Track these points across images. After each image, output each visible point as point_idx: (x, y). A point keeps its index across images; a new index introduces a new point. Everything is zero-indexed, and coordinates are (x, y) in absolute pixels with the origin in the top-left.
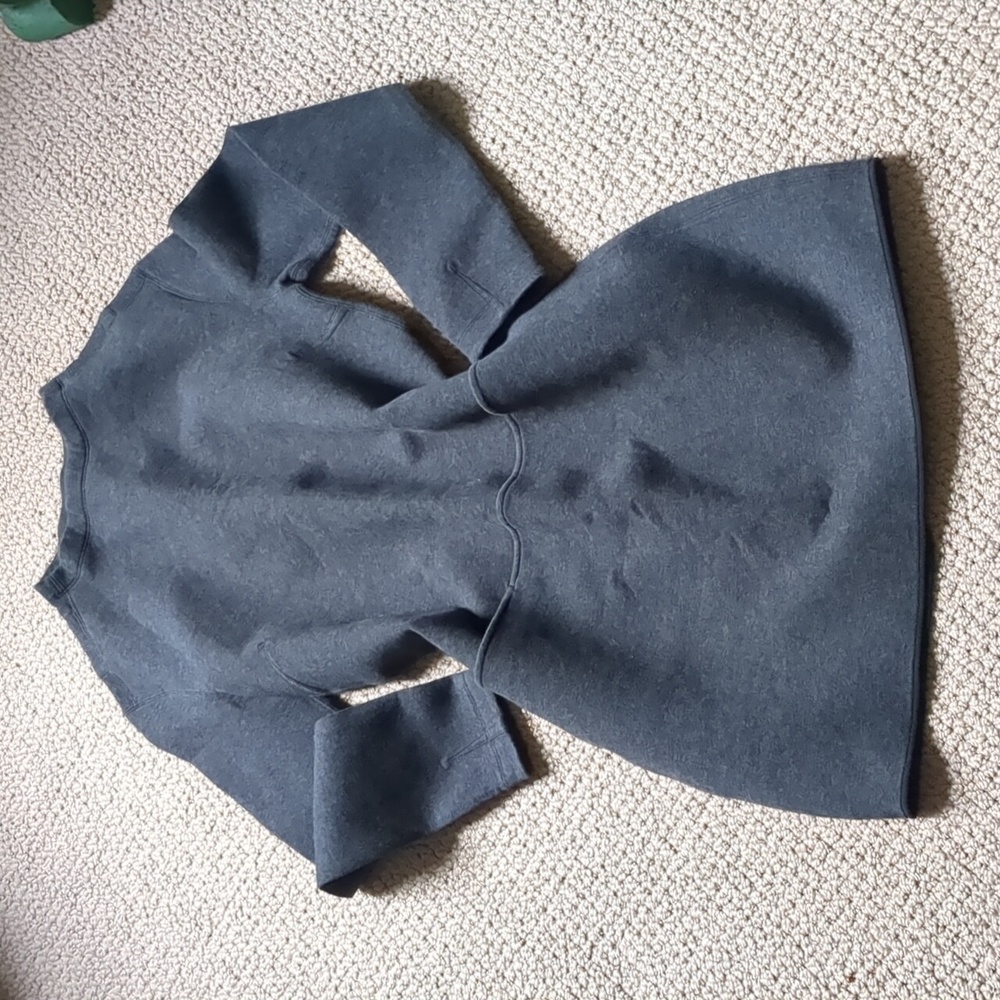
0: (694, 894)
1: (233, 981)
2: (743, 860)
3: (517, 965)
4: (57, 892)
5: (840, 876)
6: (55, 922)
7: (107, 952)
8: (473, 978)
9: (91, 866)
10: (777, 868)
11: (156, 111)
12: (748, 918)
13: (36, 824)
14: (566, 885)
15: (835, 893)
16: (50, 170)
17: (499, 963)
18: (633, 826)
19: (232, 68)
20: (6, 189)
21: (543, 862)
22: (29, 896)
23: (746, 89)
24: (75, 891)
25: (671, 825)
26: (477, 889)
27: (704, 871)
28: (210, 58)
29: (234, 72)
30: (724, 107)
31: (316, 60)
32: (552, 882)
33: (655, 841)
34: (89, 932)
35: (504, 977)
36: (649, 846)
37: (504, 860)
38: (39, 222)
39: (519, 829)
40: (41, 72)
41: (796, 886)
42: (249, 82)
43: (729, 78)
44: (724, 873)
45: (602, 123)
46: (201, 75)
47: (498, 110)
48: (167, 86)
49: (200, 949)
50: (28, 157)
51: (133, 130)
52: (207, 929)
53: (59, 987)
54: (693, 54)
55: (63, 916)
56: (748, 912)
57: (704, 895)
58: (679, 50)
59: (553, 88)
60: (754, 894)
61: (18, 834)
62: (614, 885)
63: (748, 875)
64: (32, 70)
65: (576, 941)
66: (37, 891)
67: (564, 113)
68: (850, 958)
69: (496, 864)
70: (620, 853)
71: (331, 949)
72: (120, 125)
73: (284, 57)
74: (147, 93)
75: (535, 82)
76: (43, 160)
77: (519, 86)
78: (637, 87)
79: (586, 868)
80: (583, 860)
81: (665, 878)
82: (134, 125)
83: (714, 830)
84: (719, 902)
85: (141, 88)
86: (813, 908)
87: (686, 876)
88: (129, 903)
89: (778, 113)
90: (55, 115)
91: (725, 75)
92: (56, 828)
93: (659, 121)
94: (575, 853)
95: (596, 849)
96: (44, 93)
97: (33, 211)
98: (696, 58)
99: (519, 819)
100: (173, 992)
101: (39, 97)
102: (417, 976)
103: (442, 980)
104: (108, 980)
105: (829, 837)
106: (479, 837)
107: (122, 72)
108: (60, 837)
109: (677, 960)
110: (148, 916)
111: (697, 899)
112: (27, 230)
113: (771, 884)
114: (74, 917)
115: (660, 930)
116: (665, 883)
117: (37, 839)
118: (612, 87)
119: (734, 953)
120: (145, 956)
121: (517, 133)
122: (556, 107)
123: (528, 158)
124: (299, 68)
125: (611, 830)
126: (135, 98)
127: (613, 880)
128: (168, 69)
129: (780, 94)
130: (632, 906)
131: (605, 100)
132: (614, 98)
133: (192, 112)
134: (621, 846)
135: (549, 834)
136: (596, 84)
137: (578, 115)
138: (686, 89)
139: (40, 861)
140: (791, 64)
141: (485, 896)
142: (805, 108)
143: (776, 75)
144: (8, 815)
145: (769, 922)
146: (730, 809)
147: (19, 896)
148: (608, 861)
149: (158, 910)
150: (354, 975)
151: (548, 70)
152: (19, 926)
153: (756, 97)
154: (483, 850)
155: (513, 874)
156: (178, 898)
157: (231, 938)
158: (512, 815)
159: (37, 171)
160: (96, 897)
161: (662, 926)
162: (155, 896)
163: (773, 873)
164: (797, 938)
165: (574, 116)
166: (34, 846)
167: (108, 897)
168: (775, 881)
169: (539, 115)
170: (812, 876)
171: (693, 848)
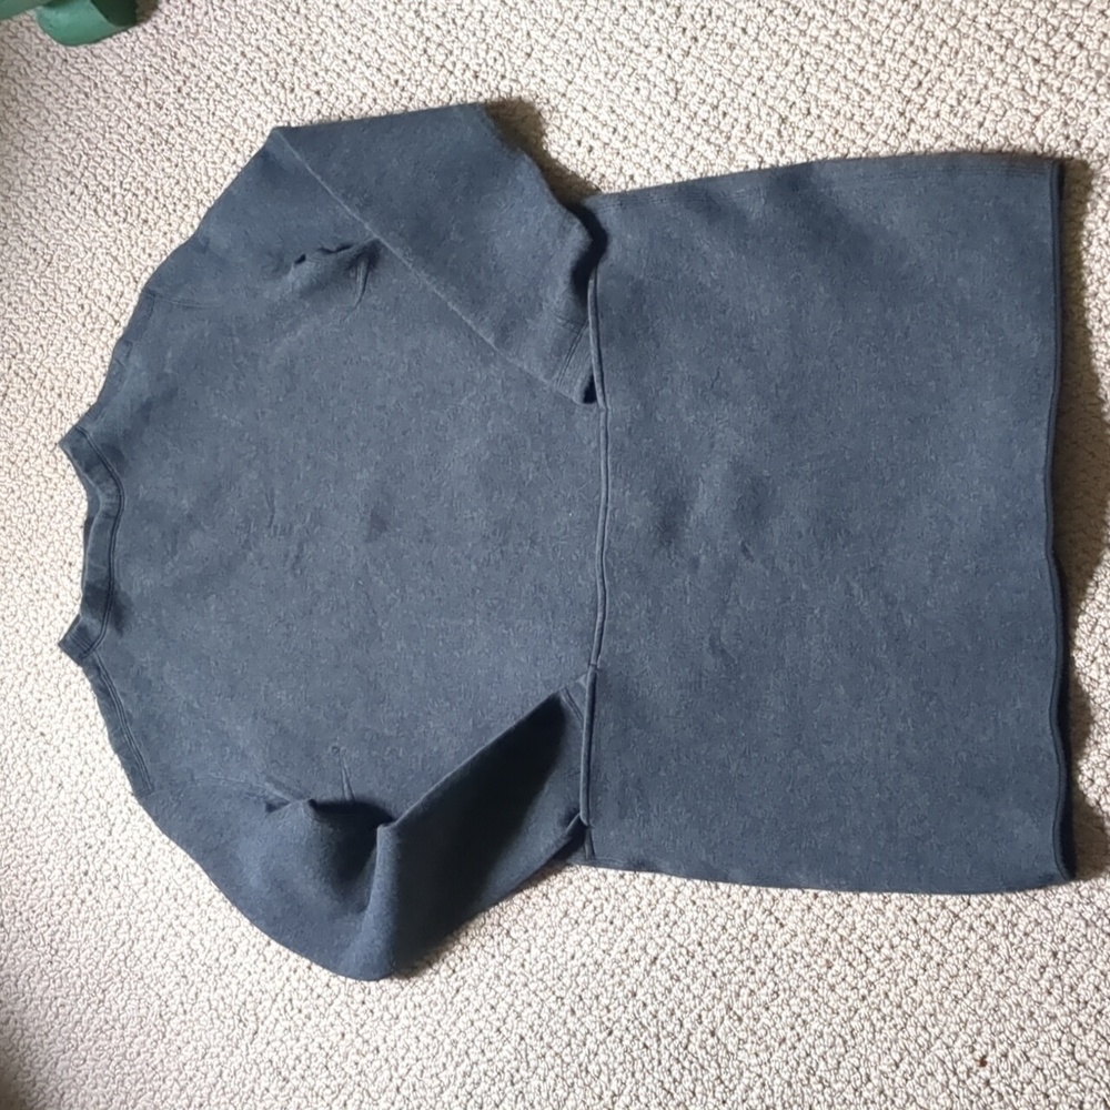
0: (802, 972)
1: (281, 1084)
2: (858, 932)
3: (602, 1058)
4: (82, 988)
5: (967, 949)
6: (80, 1021)
7: (139, 1054)
8: (552, 1074)
9: (122, 957)
10: (896, 941)
11: (204, 119)
12: (864, 998)
13: (61, 912)
14: (659, 966)
15: (961, 967)
16: (87, 187)
17: (582, 1056)
18: (734, 898)
19: (290, 70)
20: (36, 208)
21: (632, 940)
22: (51, 993)
23: (860, 81)
24: (103, 986)
26: (558, 972)
27: (813, 947)
28: (265, 60)
29: (292, 75)
30: (835, 101)
31: (382, 60)
32: (642, 963)
33: (758, 914)
34: (119, 1032)
35: (587, 1072)
36: (751, 920)
37: (588, 940)
38: (74, 243)
39: (605, 904)
40: (77, 79)
41: (918, 960)
42: (308, 86)
43: (842, 70)
44: (837, 948)
45: (700, 121)
46: (255, 79)
47: (585, 109)
48: (218, 92)
49: (243, 1048)
50: (62, 173)
51: (179, 140)
52: (252, 1026)
53: (84, 1095)
54: (801, 44)
55: (89, 1015)
56: (864, 991)
57: (814, 973)
58: (786, 40)
59: (646, 84)
60: (870, 971)
61: (40, 924)
62: (713, 964)
63: (863, 950)
64: (68, 78)
65: (669, 1028)
66: (60, 987)
67: (658, 111)
68: (979, 1039)
69: (579, 944)
70: (719, 929)
71: (392, 1045)
72: (165, 136)
73: (347, 57)
74: (195, 99)
75: (626, 79)
76: (79, 175)
77: (608, 82)
78: (739, 82)
79: (681, 946)
80: (677, 938)
81: (770, 955)
82: (180, 135)
83: (825, 900)
84: (832, 981)
85: (188, 94)
86: (938, 985)
87: (794, 952)
88: (164, 998)
89: (896, 105)
90: (93, 125)
91: (836, 66)
92: (82, 916)
93: (764, 117)
94: (668, 930)
95: (692, 925)
96: (81, 102)
97: (66, 231)
98: (805, 48)
99: (606, 893)
100: (213, 1097)
101: (74, 107)
102: (489, 1073)
103: (517, 1077)
104: (139, 1086)
105: (955, 904)
106: (560, 915)
107: (167, 78)
108: (87, 926)
109: (783, 1047)
110: (185, 1012)
111: (807, 977)
112: (59, 252)
113: (891, 959)
114: (102, 1016)
115: (765, 1014)
116: (770, 961)
117: (61, 928)
118: (711, 82)
119: (848, 1037)
120: (181, 1058)
121: (605, 134)
122: (649, 105)
123: (618, 161)
124: (364, 68)
125: (709, 903)
126: (182, 105)
127: (712, 959)
128: (219, 73)
129: (897, 85)
130: (733, 987)
131: (703, 96)
132: (714, 93)
133: (245, 120)
134: (720, 921)
135: (639, 909)
136: (693, 79)
137: (674, 113)
138: (793, 81)
139: (64, 953)
140: (911, 52)
141: (566, 980)
142: (926, 100)
143: (894, 65)
144: (29, 903)
145: (887, 1002)
147: (39, 993)
148: (706, 938)
149: (197, 1006)
150: (418, 1074)
151: (640, 65)
152: (39, 1027)
153: (872, 89)
154: (565, 928)
155: (598, 955)
156: (220, 991)
157: (279, 1034)
158: (596, 889)
159: (71, 187)
160: (127, 993)
161: (767, 1009)
162: (193, 990)
163: (892, 947)
164: (922, 1019)
165: (669, 114)
166: (57, 937)
167: (140, 992)
168: (894, 956)
169: (630, 115)
170: (935, 949)
171: (802, 921)
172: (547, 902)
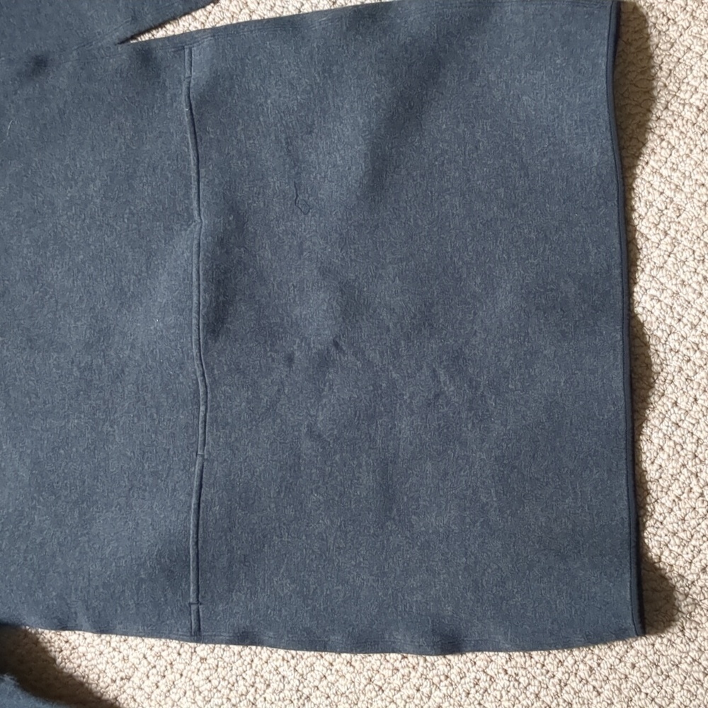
18: (549, 667)
25: (594, 665)
33: (574, 683)
36: (566, 688)
39: (413, 673)
70: (533, 697)
83: (643, 670)
95: (504, 693)
106: (364, 682)
125: (521, 672)
135: (447, 677)
146: (662, 648)
154: (369, 695)
171: (619, 690)
172: (352, 669)
